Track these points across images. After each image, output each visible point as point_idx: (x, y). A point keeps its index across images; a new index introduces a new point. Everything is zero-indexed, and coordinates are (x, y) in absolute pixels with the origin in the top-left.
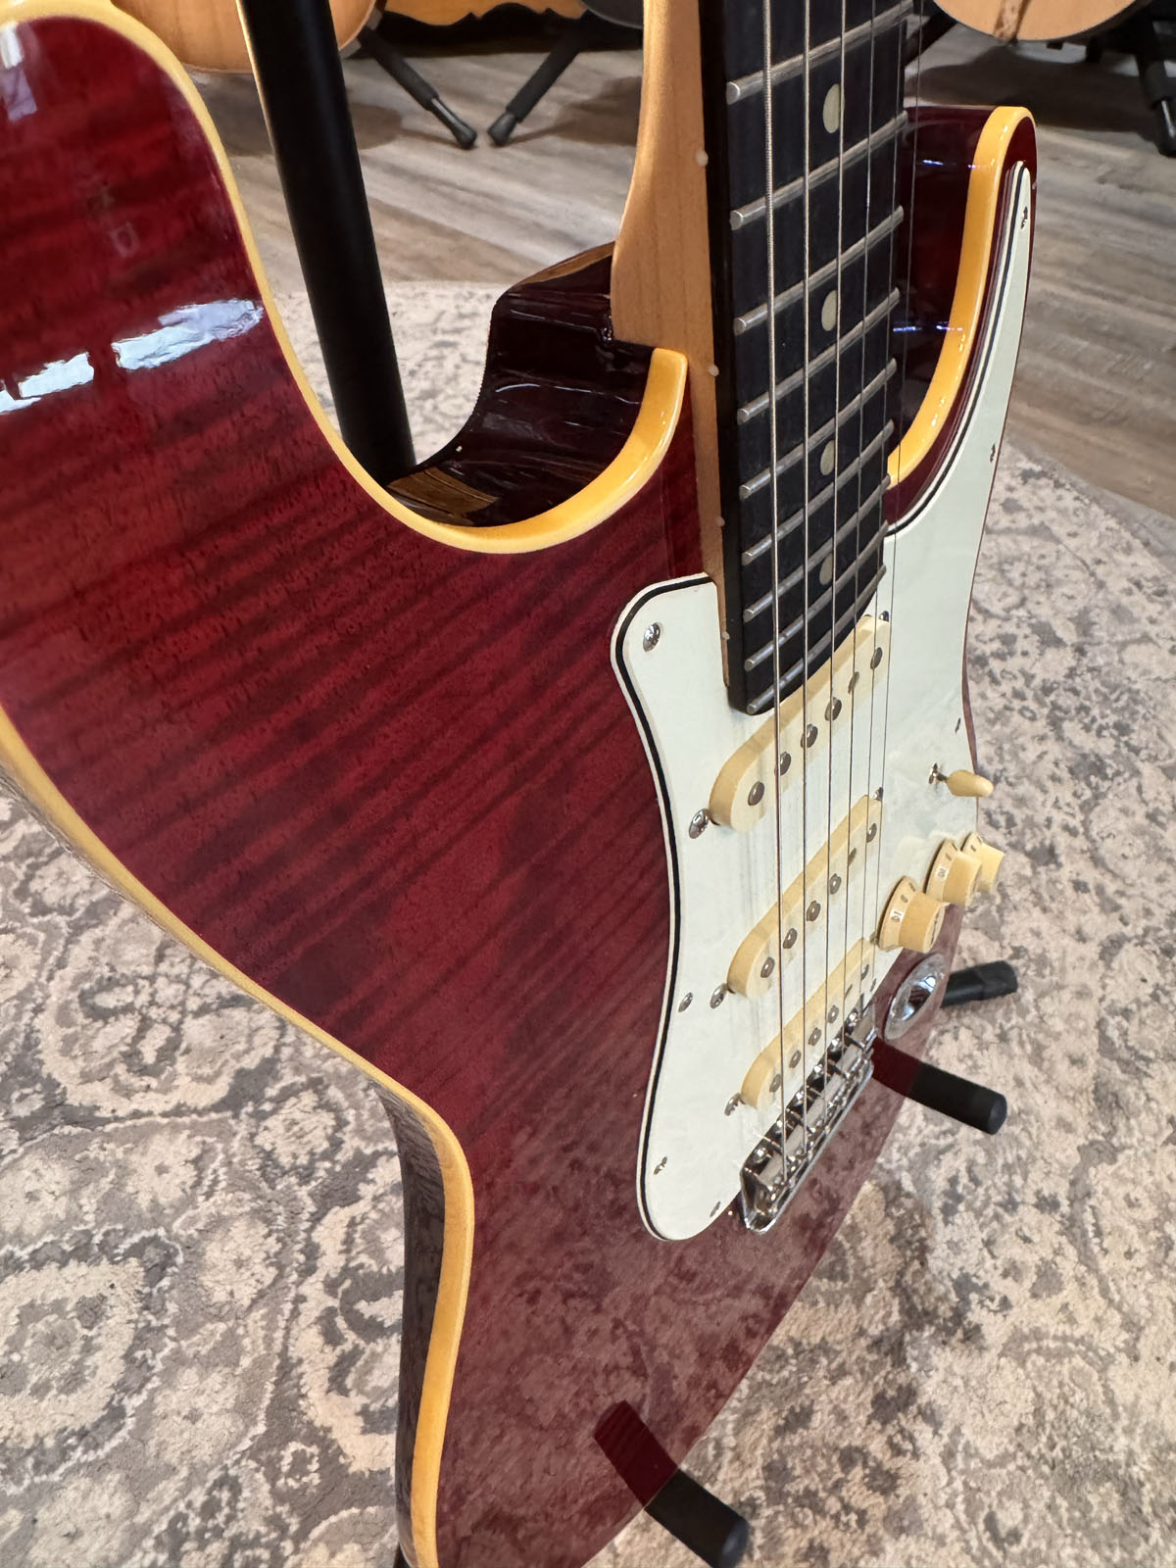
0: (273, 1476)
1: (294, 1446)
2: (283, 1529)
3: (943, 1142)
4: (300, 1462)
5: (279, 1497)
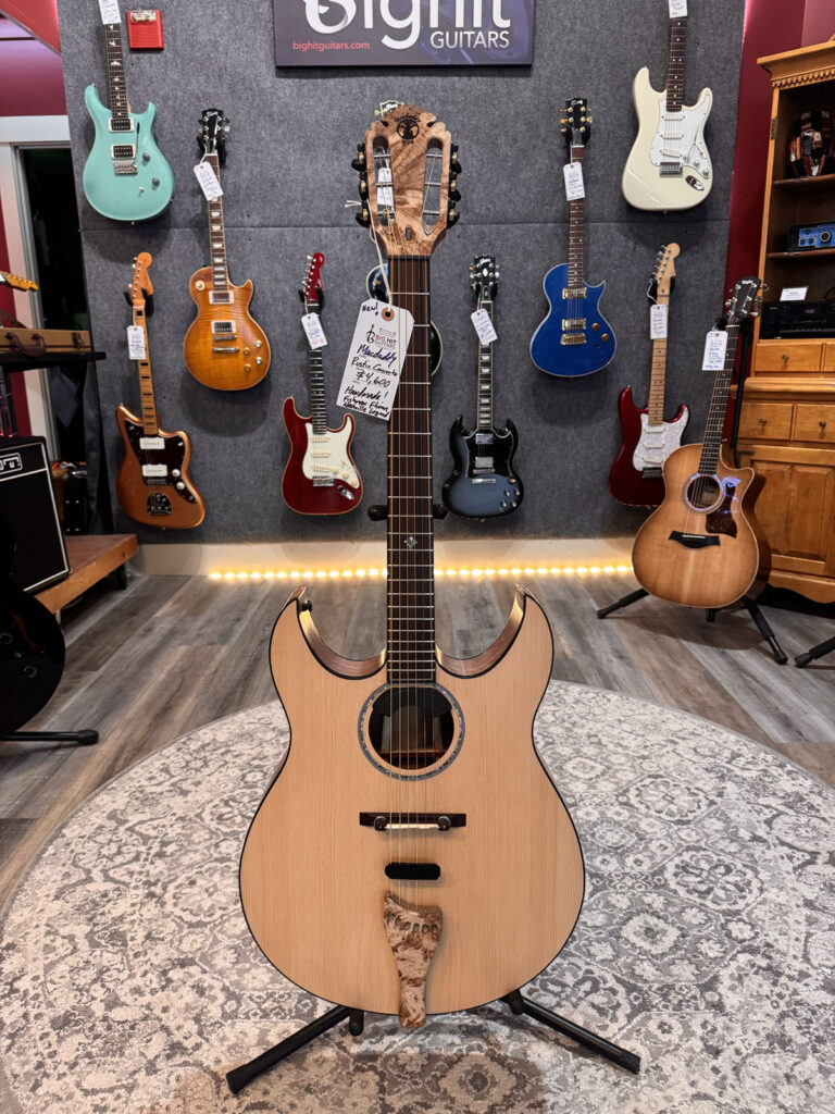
0: (299, 1002)
1: (308, 1001)
2: (291, 1012)
3: (554, 1090)
4: (307, 1005)
5: (296, 1007)
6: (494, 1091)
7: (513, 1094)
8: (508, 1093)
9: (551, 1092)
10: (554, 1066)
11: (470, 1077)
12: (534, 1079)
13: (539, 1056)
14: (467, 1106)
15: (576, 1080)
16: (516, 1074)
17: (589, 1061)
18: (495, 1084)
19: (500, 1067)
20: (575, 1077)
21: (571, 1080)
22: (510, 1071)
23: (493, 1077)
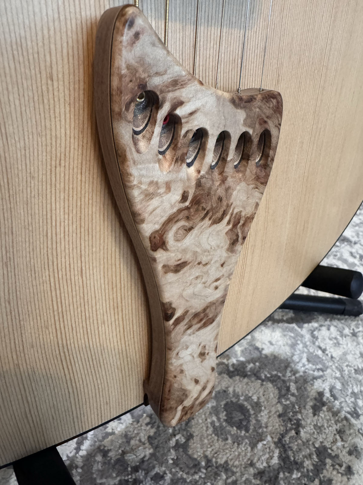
6: (264, 417)
7: (285, 407)
8: (280, 408)
9: (315, 378)
10: (293, 346)
11: (223, 416)
12: (288, 374)
13: (271, 343)
14: (252, 464)
15: (324, 351)
16: (268, 379)
17: (315, 325)
18: (257, 406)
19: (246, 380)
20: (320, 348)
21: (320, 353)
22: (258, 378)
23: (248, 398)
